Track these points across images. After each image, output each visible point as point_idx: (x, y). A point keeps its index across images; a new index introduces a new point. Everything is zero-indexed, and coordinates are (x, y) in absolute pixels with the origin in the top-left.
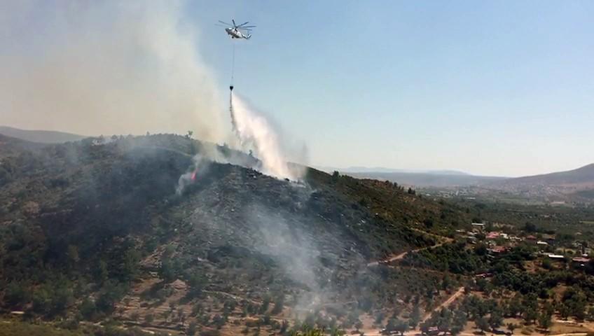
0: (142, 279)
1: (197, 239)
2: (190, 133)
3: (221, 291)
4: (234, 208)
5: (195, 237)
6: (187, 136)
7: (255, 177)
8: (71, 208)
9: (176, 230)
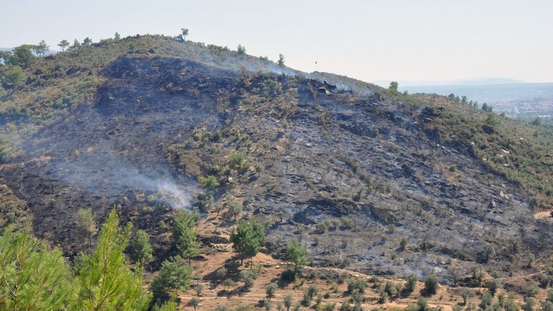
0: (204, 255)
1: (268, 191)
2: (185, 32)
3: (331, 265)
4: (310, 141)
5: (265, 189)
6: (180, 37)
7: (327, 92)
8: (46, 155)
9: (230, 179)
